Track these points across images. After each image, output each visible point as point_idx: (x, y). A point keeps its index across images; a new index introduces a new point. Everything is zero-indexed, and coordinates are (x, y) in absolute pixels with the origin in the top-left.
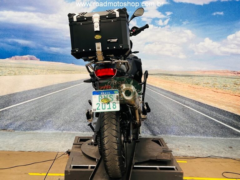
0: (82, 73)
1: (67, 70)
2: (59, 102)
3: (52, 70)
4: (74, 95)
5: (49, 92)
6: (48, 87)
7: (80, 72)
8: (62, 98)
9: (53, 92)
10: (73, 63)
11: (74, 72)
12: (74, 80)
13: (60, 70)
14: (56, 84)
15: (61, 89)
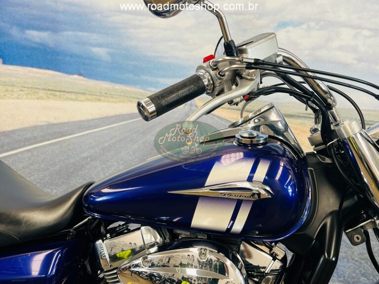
0: (104, 101)
1: (66, 90)
2: (51, 168)
3: (33, 90)
4: (85, 155)
5: (27, 143)
6: (25, 130)
7: (99, 97)
8: (57, 160)
9: (36, 143)
10: (80, 74)
11: (82, 97)
12: (83, 118)
13: (49, 90)
14: (43, 124)
15: (55, 138)
